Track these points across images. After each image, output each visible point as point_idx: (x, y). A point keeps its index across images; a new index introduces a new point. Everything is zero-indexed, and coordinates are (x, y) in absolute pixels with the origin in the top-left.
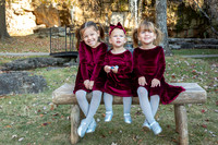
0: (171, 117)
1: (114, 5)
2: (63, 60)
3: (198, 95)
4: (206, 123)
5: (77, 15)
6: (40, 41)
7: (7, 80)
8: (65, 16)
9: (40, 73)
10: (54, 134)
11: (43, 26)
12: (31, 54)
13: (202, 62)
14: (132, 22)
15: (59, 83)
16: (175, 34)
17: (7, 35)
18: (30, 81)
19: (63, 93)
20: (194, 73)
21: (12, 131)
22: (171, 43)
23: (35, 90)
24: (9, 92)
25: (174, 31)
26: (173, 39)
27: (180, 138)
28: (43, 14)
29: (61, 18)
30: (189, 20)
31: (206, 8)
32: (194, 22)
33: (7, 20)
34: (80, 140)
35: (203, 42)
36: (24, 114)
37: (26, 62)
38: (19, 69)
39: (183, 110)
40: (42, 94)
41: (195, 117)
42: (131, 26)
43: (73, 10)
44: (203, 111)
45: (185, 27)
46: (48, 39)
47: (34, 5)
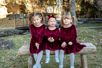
0: (79, 60)
1: (48, 2)
2: (22, 31)
3: (92, 49)
4: (96, 63)
5: (29, 7)
6: (10, 21)
8: (23, 8)
9: (11, 39)
11: (11, 13)
13: (94, 30)
14: (57, 10)
15: (21, 44)
16: (80, 16)
19: (24, 50)
20: (90, 37)
25: (79, 14)
26: (79, 19)
28: (11, 7)
29: (21, 9)
30: (87, 8)
32: (89, 10)
35: (95, 20)
36: (3, 61)
37: (3, 33)
39: (85, 57)
40: (13, 50)
41: (91, 60)
42: (57, 12)
43: (27, 5)
44: (95, 57)
45: (85, 12)
46: (14, 20)
47: (6, 3)
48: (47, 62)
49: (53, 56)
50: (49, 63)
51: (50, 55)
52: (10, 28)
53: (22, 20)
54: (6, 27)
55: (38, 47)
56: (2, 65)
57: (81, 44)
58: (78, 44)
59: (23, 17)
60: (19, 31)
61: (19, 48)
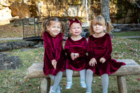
0: (115, 85)
2: (33, 43)
3: (134, 69)
6: (15, 29)
9: (16, 53)
11: (17, 17)
12: (9, 39)
13: (137, 41)
14: (84, 12)
15: (31, 61)
16: (116, 21)
19: (35, 70)
20: (131, 51)
23: (13, 67)
25: (116, 18)
26: (115, 25)
28: (17, 8)
29: (30, 11)
30: (126, 9)
32: (130, 12)
35: (137, 26)
36: (6, 86)
37: (5, 45)
39: (123, 79)
40: (19, 70)
41: (133, 84)
42: (83, 15)
44: (138, 80)
45: (123, 15)
46: (21, 27)
47: (10, 2)
48: (68, 88)
49: (77, 78)
50: (72, 89)
51: (73, 76)
52: (15, 39)
53: (33, 27)
54: (10, 37)
55: (55, 67)
56: (4, 91)
57: (118, 61)
58: (114, 61)
59: (33, 23)
60: (28, 42)
61: (28, 67)
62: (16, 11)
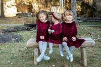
0: (79, 53)
1: (52, 3)
2: (30, 27)
3: (91, 43)
4: (94, 56)
5: (36, 7)
6: (19, 19)
7: (5, 37)
8: (30, 8)
9: (20, 33)
10: (27, 61)
11: (21, 12)
12: (15, 25)
13: (93, 28)
14: (61, 10)
15: (28, 38)
16: (80, 16)
17: (4, 17)
18: (15, 37)
20: (89, 33)
21: (8, 59)
22: (78, 19)
23: (18, 41)
24: (6, 42)
25: (80, 14)
26: (79, 18)
27: (83, 62)
30: (86, 9)
31: (94, 4)
32: (88, 10)
33: (4, 10)
34: (38, 63)
35: (93, 19)
36: (13, 52)
37: (13, 29)
38: (10, 32)
40: (21, 43)
41: (90, 53)
42: (60, 12)
43: (34, 5)
44: (93, 50)
45: (85, 12)
46: (23, 18)
47: (16, 3)
52: (19, 25)
53: (30, 18)
56: (12, 55)
60: (26, 27)
62: (20, 8)
